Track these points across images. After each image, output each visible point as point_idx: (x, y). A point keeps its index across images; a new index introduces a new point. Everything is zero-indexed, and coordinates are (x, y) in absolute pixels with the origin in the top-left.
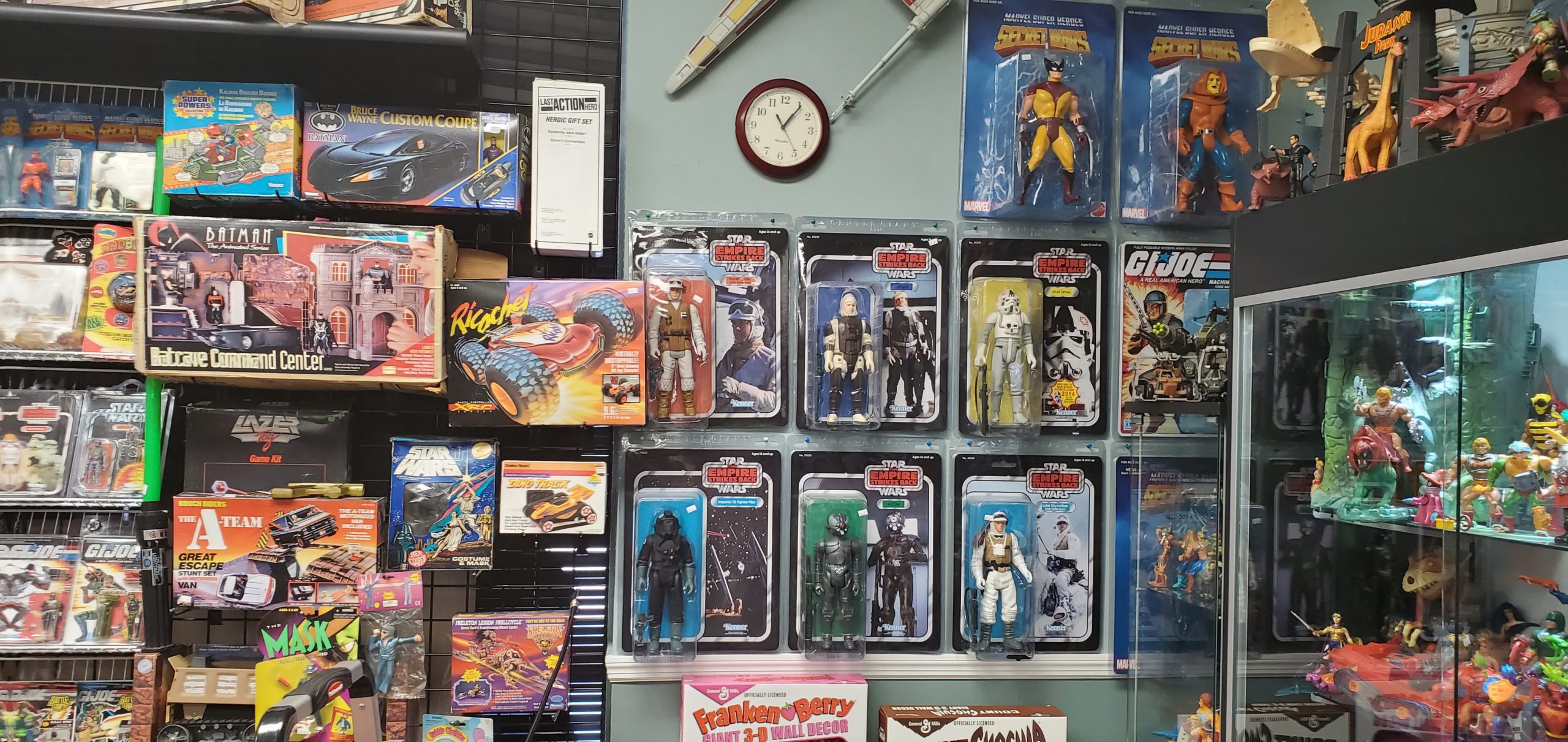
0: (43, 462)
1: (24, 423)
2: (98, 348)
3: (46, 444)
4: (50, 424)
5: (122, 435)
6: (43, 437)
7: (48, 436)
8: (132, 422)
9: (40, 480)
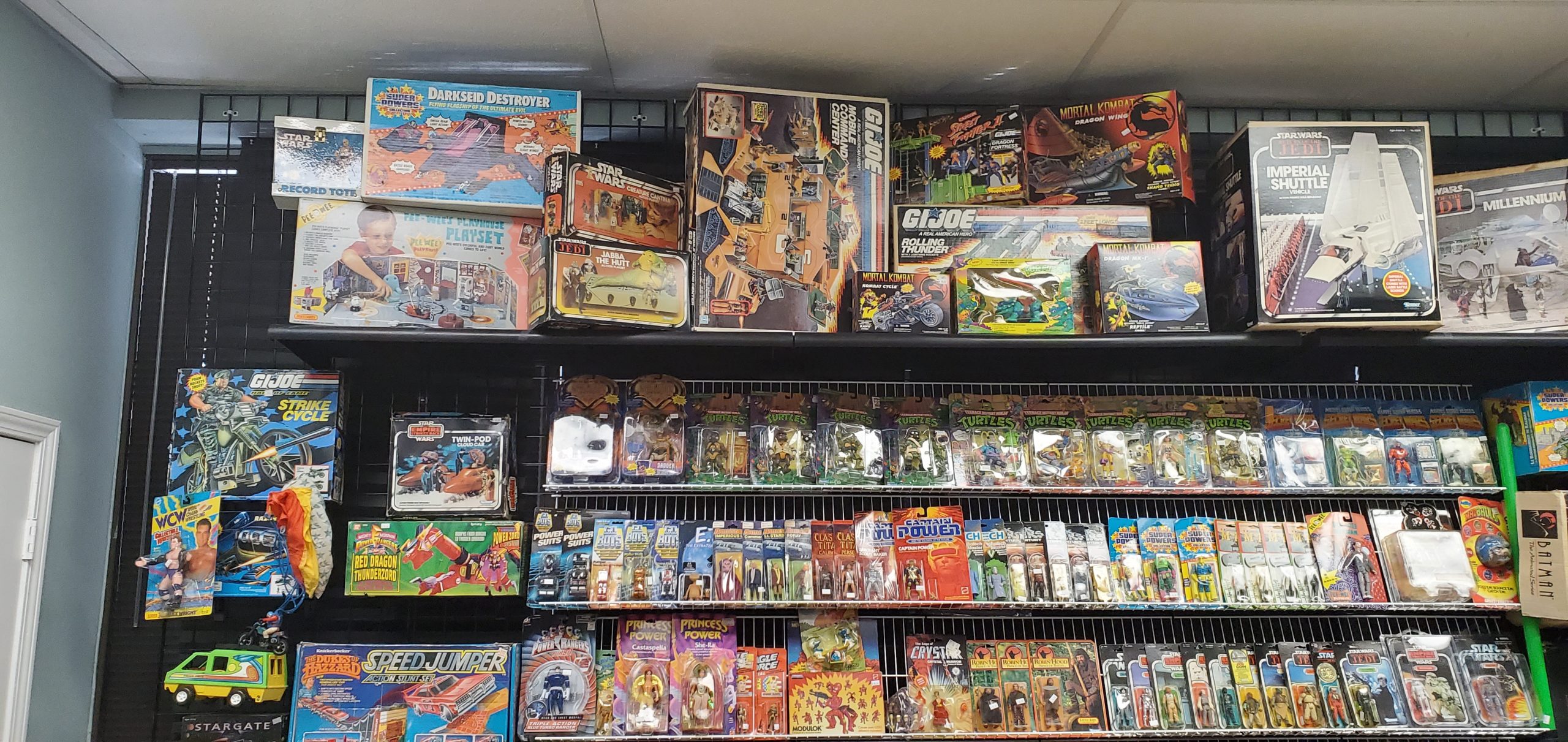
0: (1444, 696)
1: (1415, 664)
2: (1482, 600)
3: (1440, 681)
4: (1434, 663)
5: (1491, 672)
6: (1434, 675)
7: (1438, 674)
8: (1495, 661)
9: (1449, 712)
